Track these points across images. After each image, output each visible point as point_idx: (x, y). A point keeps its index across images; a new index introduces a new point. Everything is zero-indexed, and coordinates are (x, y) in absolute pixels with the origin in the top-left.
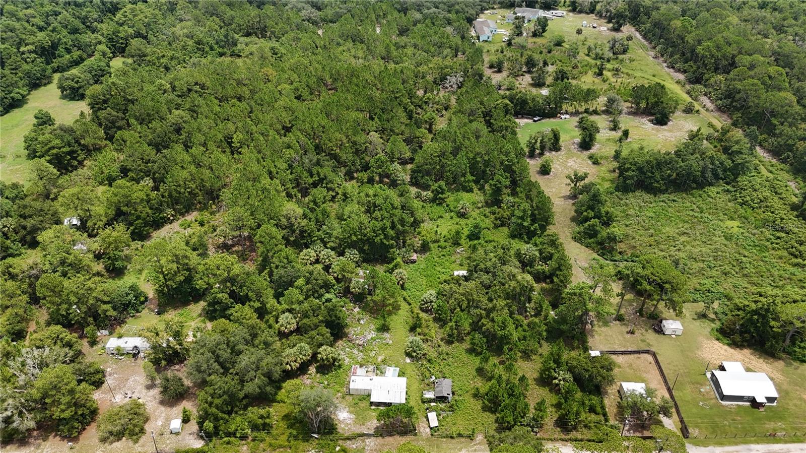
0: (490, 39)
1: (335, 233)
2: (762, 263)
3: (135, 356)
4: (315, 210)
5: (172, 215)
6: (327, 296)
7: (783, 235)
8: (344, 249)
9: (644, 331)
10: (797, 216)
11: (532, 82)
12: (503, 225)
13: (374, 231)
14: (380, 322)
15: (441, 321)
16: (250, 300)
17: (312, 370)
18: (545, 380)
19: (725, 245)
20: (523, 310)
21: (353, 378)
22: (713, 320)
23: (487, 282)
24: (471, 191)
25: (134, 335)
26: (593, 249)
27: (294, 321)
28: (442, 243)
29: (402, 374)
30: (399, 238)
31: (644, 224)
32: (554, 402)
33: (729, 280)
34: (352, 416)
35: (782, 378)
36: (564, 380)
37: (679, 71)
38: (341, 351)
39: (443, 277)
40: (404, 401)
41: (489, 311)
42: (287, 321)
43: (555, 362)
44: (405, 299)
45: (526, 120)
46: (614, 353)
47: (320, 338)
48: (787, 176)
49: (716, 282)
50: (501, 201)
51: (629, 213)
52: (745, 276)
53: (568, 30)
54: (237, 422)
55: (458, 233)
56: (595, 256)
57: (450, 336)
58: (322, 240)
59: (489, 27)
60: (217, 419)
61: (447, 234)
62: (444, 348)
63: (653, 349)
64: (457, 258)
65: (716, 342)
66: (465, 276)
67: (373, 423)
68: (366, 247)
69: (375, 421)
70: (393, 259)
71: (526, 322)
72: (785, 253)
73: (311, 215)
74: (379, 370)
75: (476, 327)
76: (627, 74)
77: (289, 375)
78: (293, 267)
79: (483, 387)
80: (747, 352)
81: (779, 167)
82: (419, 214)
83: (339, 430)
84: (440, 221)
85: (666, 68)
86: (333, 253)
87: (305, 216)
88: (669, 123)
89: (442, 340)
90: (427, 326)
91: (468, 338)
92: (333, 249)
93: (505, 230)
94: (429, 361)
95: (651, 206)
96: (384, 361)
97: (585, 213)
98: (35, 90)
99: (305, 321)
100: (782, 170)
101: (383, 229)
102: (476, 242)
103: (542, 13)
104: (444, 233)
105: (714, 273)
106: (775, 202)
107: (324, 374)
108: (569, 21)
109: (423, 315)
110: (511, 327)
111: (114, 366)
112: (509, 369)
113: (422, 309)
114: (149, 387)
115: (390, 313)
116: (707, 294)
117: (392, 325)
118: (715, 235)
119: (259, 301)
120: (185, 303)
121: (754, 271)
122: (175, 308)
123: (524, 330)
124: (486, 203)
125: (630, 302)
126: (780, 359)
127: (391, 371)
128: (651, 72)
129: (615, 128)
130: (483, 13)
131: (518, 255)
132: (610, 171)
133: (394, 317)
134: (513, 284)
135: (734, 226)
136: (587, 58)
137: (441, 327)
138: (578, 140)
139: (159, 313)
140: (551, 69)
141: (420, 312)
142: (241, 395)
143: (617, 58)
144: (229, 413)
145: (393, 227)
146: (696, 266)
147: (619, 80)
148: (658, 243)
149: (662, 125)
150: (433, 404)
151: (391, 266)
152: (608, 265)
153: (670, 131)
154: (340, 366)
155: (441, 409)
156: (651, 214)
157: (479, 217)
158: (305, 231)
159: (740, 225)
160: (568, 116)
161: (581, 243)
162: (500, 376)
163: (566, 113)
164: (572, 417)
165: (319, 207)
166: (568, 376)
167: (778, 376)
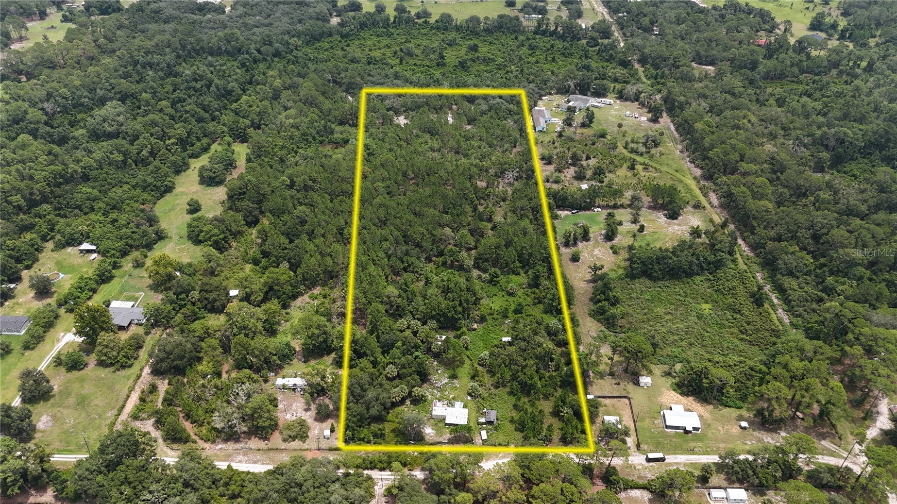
0: (545, 130)
1: (421, 308)
2: (717, 337)
3: (294, 390)
4: (407, 291)
5: (304, 290)
6: (417, 353)
7: (738, 316)
8: (427, 320)
9: (626, 383)
10: (753, 302)
11: (574, 175)
12: (540, 302)
13: (448, 309)
14: (451, 372)
15: (491, 372)
16: (367, 356)
17: (408, 402)
18: (556, 413)
19: (696, 323)
20: (547, 367)
21: (434, 408)
22: (674, 377)
23: (524, 347)
24: (518, 274)
25: (291, 376)
26: (602, 323)
27: (396, 370)
28: (495, 316)
29: (465, 407)
30: (464, 312)
31: (641, 305)
32: (560, 427)
33: (693, 349)
34: (434, 431)
35: (709, 416)
36: (567, 413)
37: (697, 166)
38: (425, 390)
39: (496, 342)
40: (466, 423)
41: (524, 367)
42: (391, 370)
43: (562, 401)
44: (468, 357)
45: (566, 212)
46: (604, 397)
47: (413, 382)
48: (756, 267)
49: (683, 350)
50: (539, 285)
51: (633, 296)
52: (704, 346)
53: (613, 119)
54: (364, 432)
55: (506, 309)
56: (603, 328)
57: (497, 383)
58: (411, 313)
59: (544, 117)
60: (353, 430)
61: (499, 309)
62: (493, 391)
63: (630, 396)
64: (505, 327)
65: (673, 392)
66: (509, 342)
67: (447, 436)
68: (442, 319)
69: (448, 435)
70: (460, 328)
71: (548, 374)
72: (735, 330)
73: (404, 295)
74: (451, 404)
75: (514, 377)
76: (655, 168)
77: (394, 405)
78: (394, 334)
79: (516, 415)
80: (691, 398)
81: (754, 260)
82: (480, 293)
83: (426, 439)
84: (495, 298)
85: (688, 163)
86: (419, 323)
87: (400, 296)
88: (680, 218)
89: (492, 385)
90: (483, 376)
91: (509, 384)
92: (419, 320)
93: (541, 306)
94: (483, 399)
95: (650, 290)
96: (454, 398)
97: (598, 297)
98: (178, 175)
99: (404, 370)
100: (755, 263)
101: (454, 308)
102: (519, 315)
103: (593, 101)
104: (497, 308)
105: (684, 343)
106: (741, 291)
107: (416, 405)
108: (615, 110)
109: (480, 368)
110: (537, 378)
111: (282, 396)
112: (533, 405)
113: (479, 364)
114: (307, 410)
115: (458, 366)
116: (675, 358)
117: (459, 374)
118: (690, 315)
119: (372, 356)
120: (321, 356)
121: (710, 343)
122: (315, 359)
123: (546, 381)
124: (529, 284)
125: (620, 363)
126: (711, 404)
127: (458, 405)
128: (675, 166)
129: (635, 221)
130: (541, 99)
131: (547, 327)
132: (625, 260)
133: (460, 369)
134: (539, 349)
135: (706, 308)
136: (624, 151)
137: (491, 377)
138: (604, 232)
139: (305, 362)
140: (592, 162)
141: (478, 366)
142: (367, 416)
143: (649, 152)
144: (360, 427)
145: (460, 305)
146: (672, 338)
147: (647, 174)
148: (649, 320)
149: (673, 219)
150: (484, 426)
151: (459, 333)
152: (611, 335)
153: (679, 225)
154: (425, 401)
155: (489, 429)
156: (648, 297)
157: (523, 297)
158: (400, 307)
159: (711, 307)
160: (600, 209)
161: (594, 319)
162: (526, 409)
163: (599, 207)
164: (569, 435)
165: (409, 288)
166: (570, 411)
167: (706, 415)
